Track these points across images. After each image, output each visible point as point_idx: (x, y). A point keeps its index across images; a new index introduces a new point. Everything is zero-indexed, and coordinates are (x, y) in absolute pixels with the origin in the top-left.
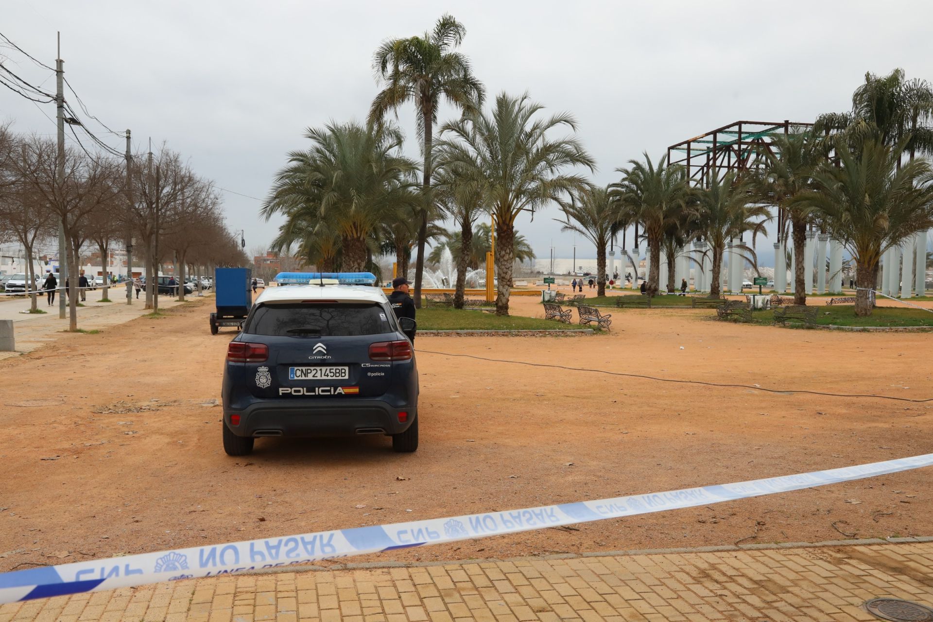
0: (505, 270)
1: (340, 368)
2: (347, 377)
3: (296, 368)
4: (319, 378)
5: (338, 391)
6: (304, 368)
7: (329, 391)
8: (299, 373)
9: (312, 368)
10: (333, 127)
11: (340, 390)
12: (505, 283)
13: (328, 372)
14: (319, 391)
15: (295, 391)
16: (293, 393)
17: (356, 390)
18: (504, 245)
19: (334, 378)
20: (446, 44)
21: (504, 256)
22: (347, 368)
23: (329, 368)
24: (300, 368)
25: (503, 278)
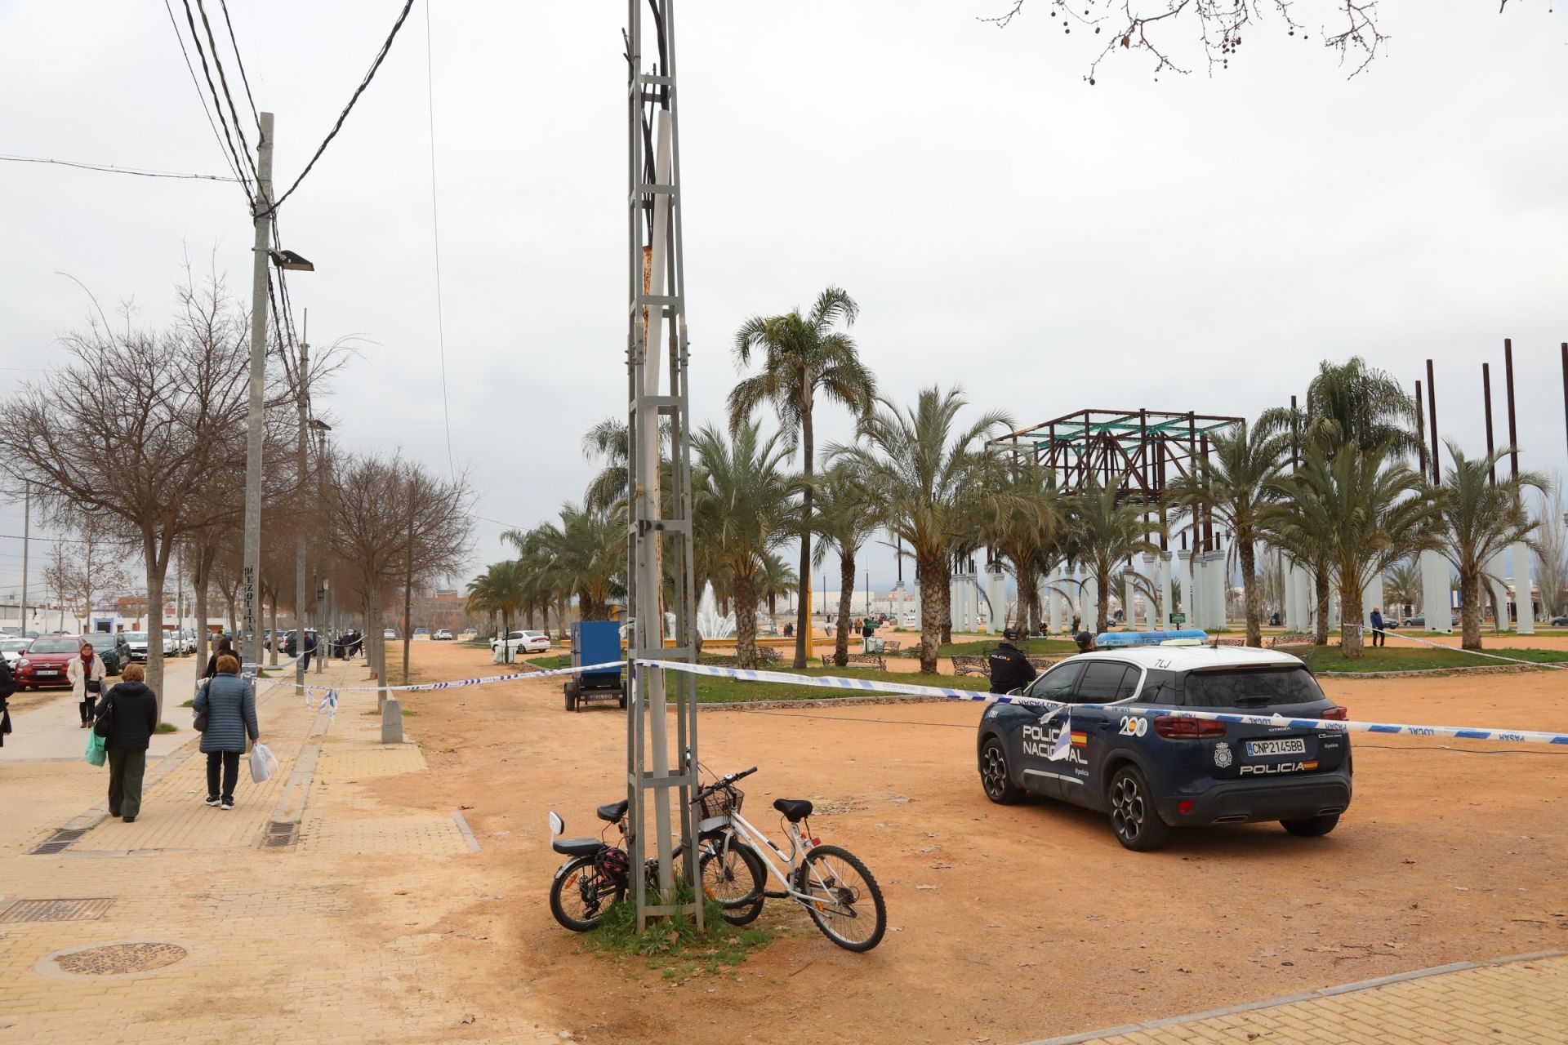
0: (933, 614)
1: (1295, 740)
2: (1304, 751)
3: (1252, 743)
4: (1277, 753)
5: (1299, 767)
6: (1261, 743)
7: (1290, 767)
8: (1256, 748)
9: (1268, 742)
10: (708, 430)
11: (1301, 766)
12: (933, 631)
13: (1284, 745)
14: (1281, 768)
15: (1258, 769)
16: (1255, 772)
17: (1314, 765)
18: (931, 582)
19: (1292, 752)
20: (828, 322)
21: (931, 595)
22: (1302, 740)
23: (1284, 741)
24: (1257, 743)
25: (931, 624)
